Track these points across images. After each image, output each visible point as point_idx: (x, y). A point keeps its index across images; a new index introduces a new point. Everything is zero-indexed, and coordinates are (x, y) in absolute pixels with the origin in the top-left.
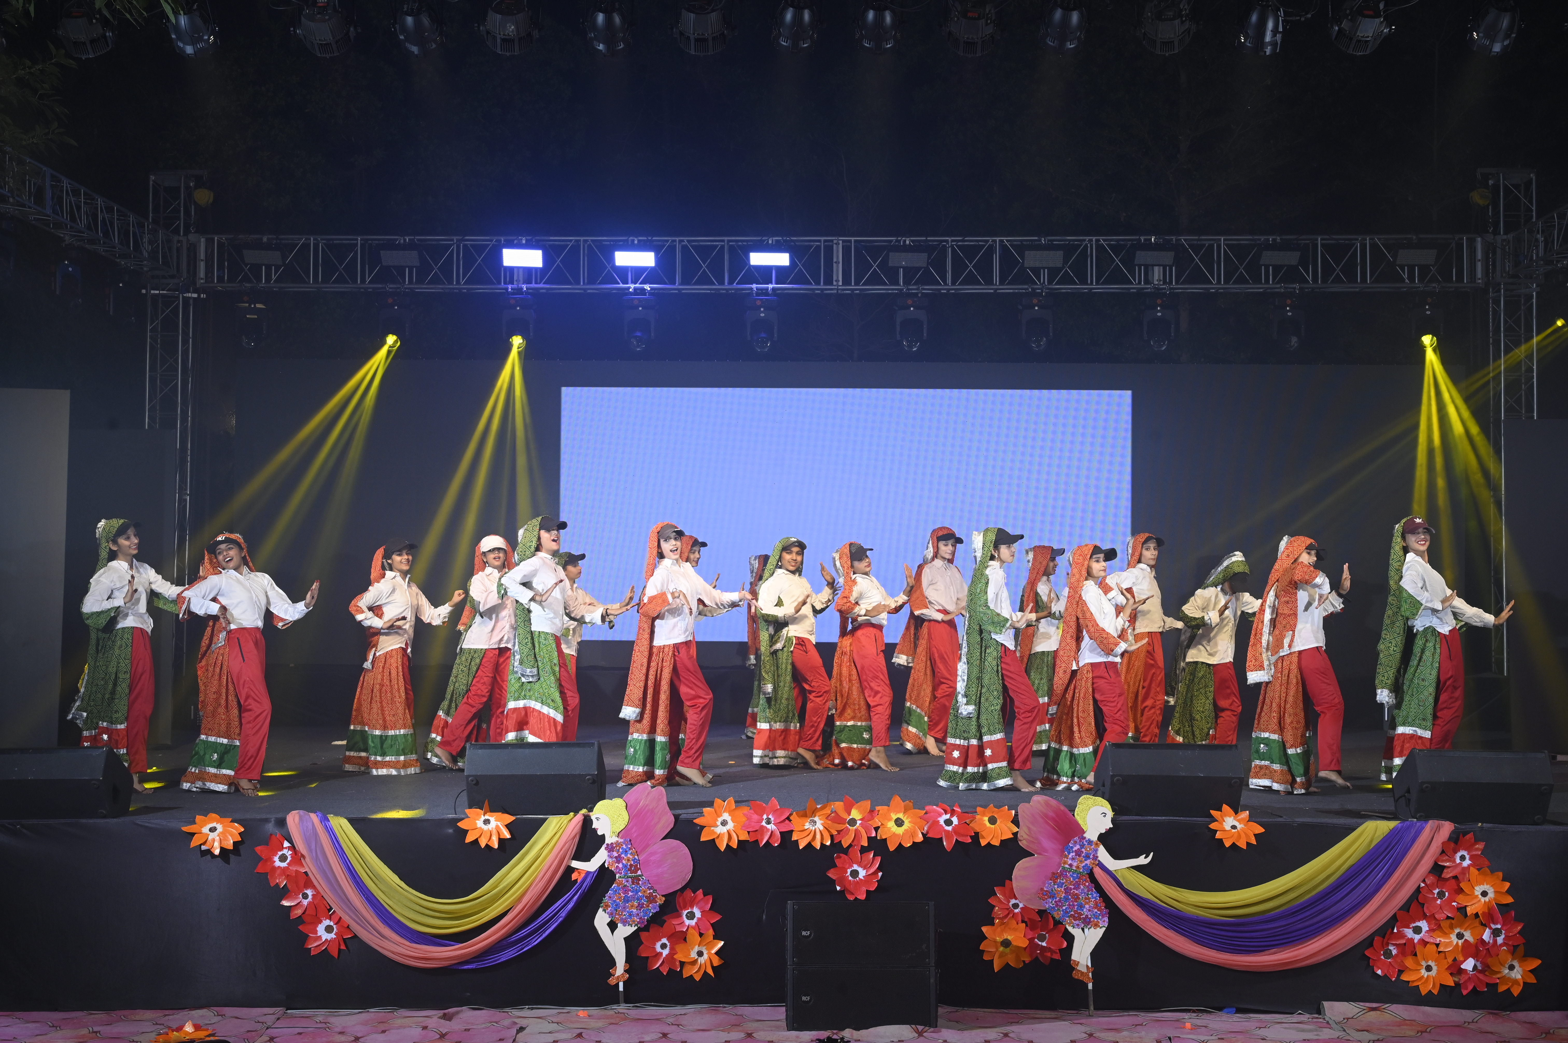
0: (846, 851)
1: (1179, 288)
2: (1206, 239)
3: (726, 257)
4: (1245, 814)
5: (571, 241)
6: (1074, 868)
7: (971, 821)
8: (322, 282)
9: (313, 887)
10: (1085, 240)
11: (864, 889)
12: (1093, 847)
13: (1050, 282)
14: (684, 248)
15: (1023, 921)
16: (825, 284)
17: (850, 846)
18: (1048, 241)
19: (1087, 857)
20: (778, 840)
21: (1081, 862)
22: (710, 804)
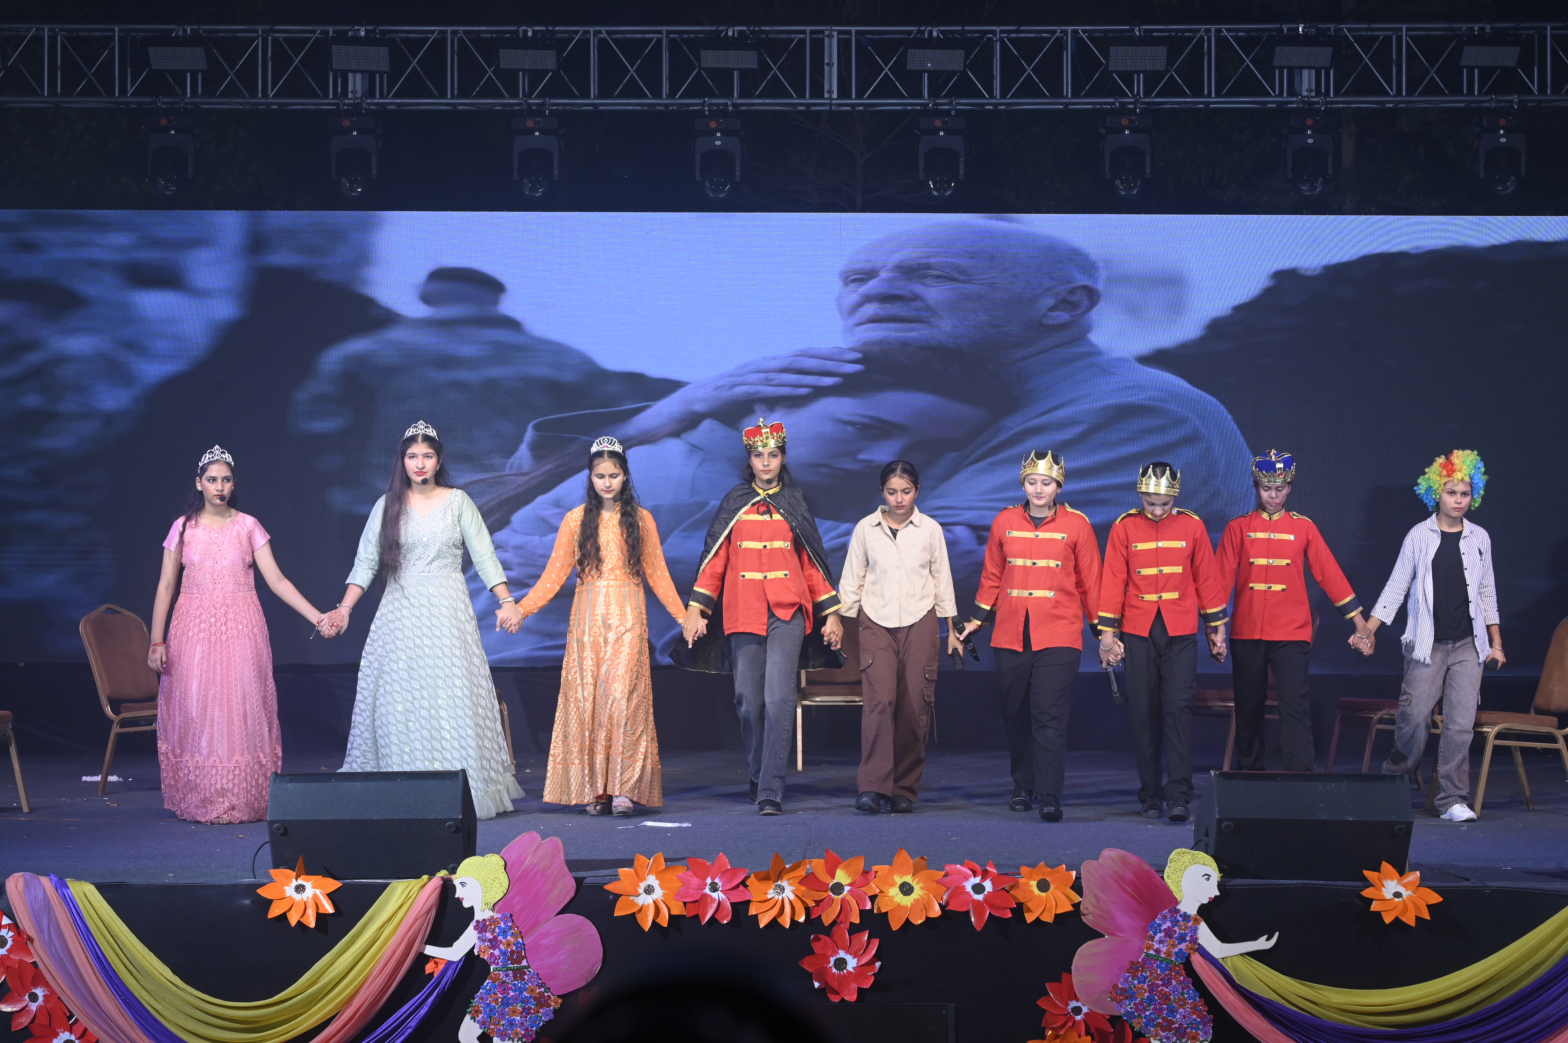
0: (828, 931)
1: (1340, 102)
2: (1380, 29)
3: (665, 55)
4: (1414, 876)
5: (432, 32)
6: (1163, 955)
7: (1012, 888)
8: (63, 94)
9: (46, 985)
10: (1199, 30)
11: (854, 986)
12: (1190, 924)
13: (1147, 94)
14: (602, 43)
15: (1087, 1033)
16: (811, 97)
17: (834, 923)
18: (1145, 30)
19: (1182, 939)
20: (727, 916)
21: (1174, 946)
22: (629, 863)
